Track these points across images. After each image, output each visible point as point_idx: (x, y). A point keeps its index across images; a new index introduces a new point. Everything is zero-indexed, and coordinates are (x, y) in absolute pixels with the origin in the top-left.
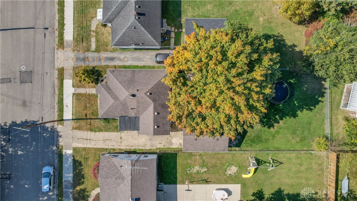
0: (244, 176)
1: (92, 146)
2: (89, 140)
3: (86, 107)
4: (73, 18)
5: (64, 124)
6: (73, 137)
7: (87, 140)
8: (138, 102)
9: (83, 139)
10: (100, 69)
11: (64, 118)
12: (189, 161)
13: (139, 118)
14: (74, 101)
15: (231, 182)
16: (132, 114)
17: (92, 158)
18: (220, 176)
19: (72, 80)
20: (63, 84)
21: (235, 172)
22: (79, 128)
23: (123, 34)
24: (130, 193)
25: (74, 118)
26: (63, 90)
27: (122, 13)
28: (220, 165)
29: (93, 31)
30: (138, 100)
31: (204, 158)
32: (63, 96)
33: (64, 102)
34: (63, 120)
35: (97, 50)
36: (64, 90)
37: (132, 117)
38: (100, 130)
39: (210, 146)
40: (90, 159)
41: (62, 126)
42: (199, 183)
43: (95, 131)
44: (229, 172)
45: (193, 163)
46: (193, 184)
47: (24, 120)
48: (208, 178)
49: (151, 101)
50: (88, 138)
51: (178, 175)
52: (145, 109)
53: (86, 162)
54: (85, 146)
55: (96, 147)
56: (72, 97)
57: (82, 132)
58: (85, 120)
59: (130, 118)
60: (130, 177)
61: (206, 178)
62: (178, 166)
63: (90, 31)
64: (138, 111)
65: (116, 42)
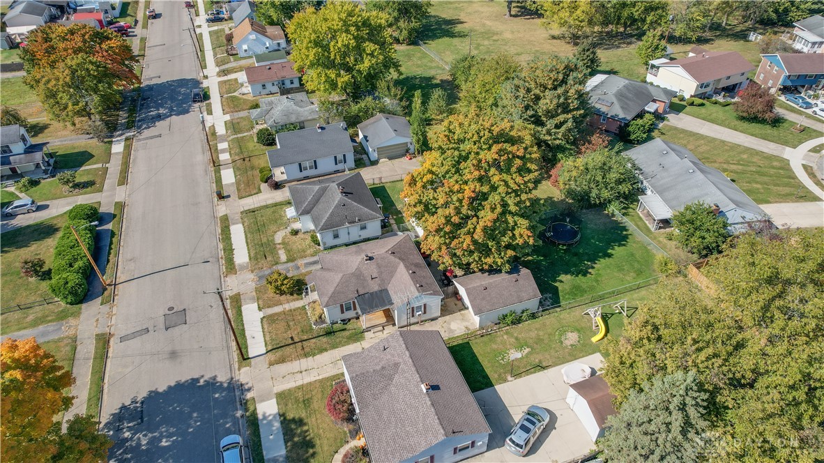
0: (595, 339)
1: (313, 379)
2: (306, 371)
3: (289, 326)
4: (245, 240)
5: (252, 363)
6: (272, 378)
7: (301, 372)
8: (379, 266)
9: (294, 373)
10: (301, 277)
11: (250, 356)
12: (494, 346)
13: (386, 290)
14: (266, 326)
15: (581, 355)
16: (374, 287)
17: (320, 396)
18: (557, 351)
19: (256, 304)
20: (241, 311)
21: (578, 339)
22: (282, 360)
23: (331, 215)
24: (418, 376)
25: (270, 348)
26: (242, 318)
27: (323, 199)
28: (546, 336)
29: (279, 244)
30: (378, 264)
31: (515, 335)
32: (243, 325)
33: (247, 333)
34: (249, 358)
35: (291, 259)
36: (244, 319)
37: (376, 292)
38: (322, 350)
39: (511, 294)
40: (315, 399)
41: (248, 368)
42: (531, 373)
43: (314, 355)
44: (568, 343)
45: (501, 346)
46: (521, 377)
47: (173, 384)
48: (540, 361)
49: (397, 260)
50: (303, 369)
51: (488, 371)
52: (392, 273)
53: (309, 406)
54: (299, 383)
55: (320, 377)
56: (260, 324)
57: (289, 363)
58: (292, 346)
59: (372, 294)
60: (407, 353)
61: (537, 360)
62: (480, 359)
63: (275, 244)
64: (383, 280)
65: (322, 226)
